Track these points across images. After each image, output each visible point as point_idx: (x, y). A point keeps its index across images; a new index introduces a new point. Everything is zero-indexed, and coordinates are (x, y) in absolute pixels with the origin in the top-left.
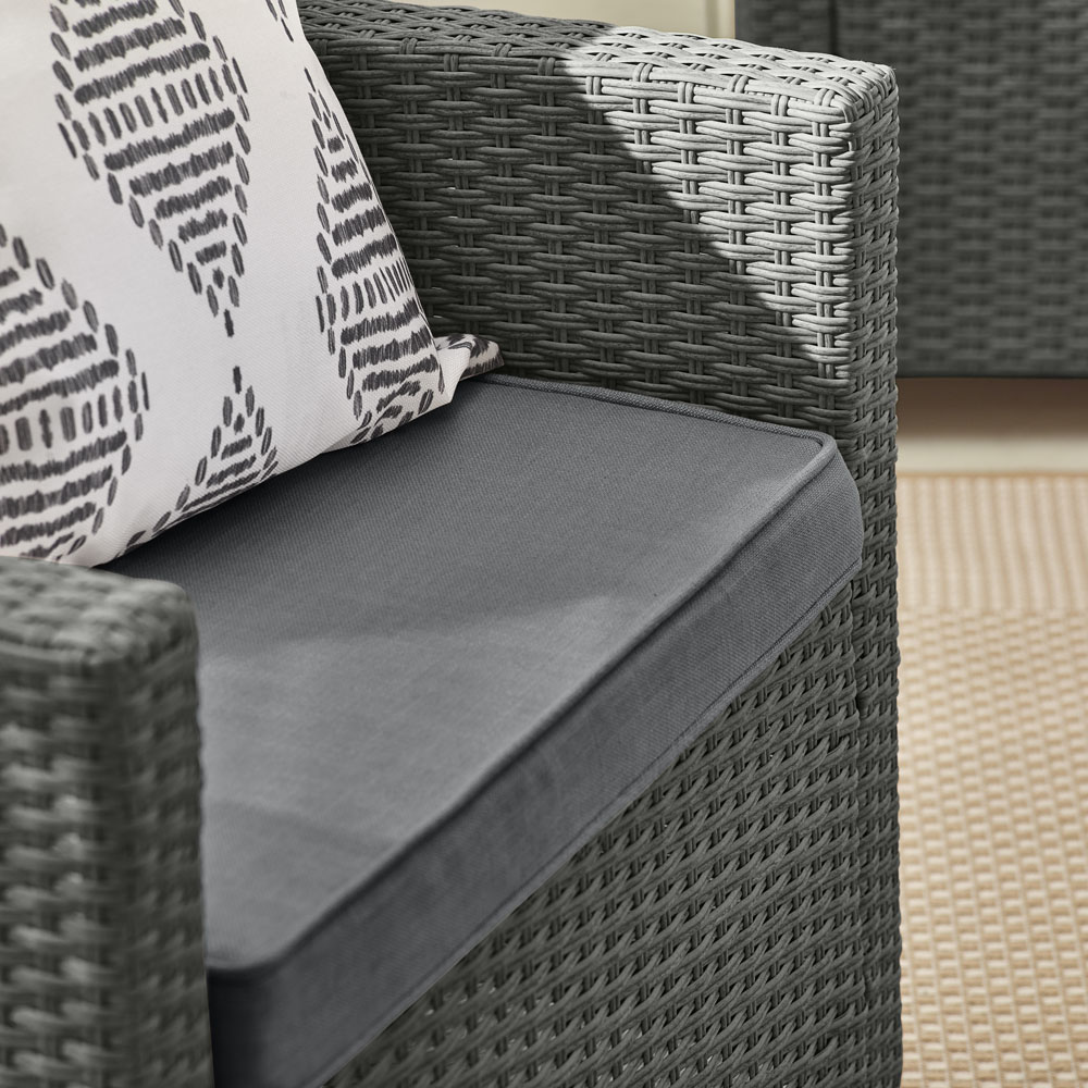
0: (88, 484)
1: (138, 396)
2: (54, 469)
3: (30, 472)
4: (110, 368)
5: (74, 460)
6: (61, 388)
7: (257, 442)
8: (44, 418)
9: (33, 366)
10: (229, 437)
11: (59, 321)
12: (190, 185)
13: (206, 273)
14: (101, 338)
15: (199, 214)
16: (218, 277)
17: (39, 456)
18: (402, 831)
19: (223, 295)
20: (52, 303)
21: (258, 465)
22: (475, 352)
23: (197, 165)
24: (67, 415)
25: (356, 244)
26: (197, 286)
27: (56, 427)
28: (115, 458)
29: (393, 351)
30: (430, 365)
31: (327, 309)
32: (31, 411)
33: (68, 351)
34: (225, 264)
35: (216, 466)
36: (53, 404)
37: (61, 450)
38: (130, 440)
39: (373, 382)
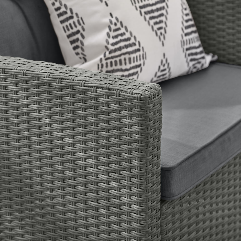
0: (133, 74)
1: (144, 57)
2: (126, 70)
3: (122, 70)
4: (139, 50)
5: (131, 68)
6: (129, 53)
7: (167, 70)
8: (125, 59)
9: (123, 48)
10: (162, 68)
11: (129, 39)
12: (156, 14)
13: (159, 32)
14: (137, 43)
15: (158, 20)
16: (161, 34)
17: (124, 67)
18: (200, 145)
19: (162, 37)
20: (127, 35)
21: (167, 75)
22: (213, 57)
23: (158, 10)
24: (130, 59)
25: (189, 30)
26: (157, 35)
27: (127, 61)
28: (139, 69)
29: (196, 54)
30: (203, 58)
31: (183, 43)
32: (122, 57)
33: (130, 45)
34: (163, 31)
35: (159, 74)
36: (127, 56)
37: (128, 66)
38: (142, 66)
39: (192, 60)
